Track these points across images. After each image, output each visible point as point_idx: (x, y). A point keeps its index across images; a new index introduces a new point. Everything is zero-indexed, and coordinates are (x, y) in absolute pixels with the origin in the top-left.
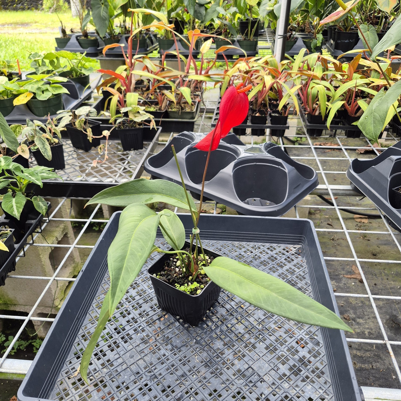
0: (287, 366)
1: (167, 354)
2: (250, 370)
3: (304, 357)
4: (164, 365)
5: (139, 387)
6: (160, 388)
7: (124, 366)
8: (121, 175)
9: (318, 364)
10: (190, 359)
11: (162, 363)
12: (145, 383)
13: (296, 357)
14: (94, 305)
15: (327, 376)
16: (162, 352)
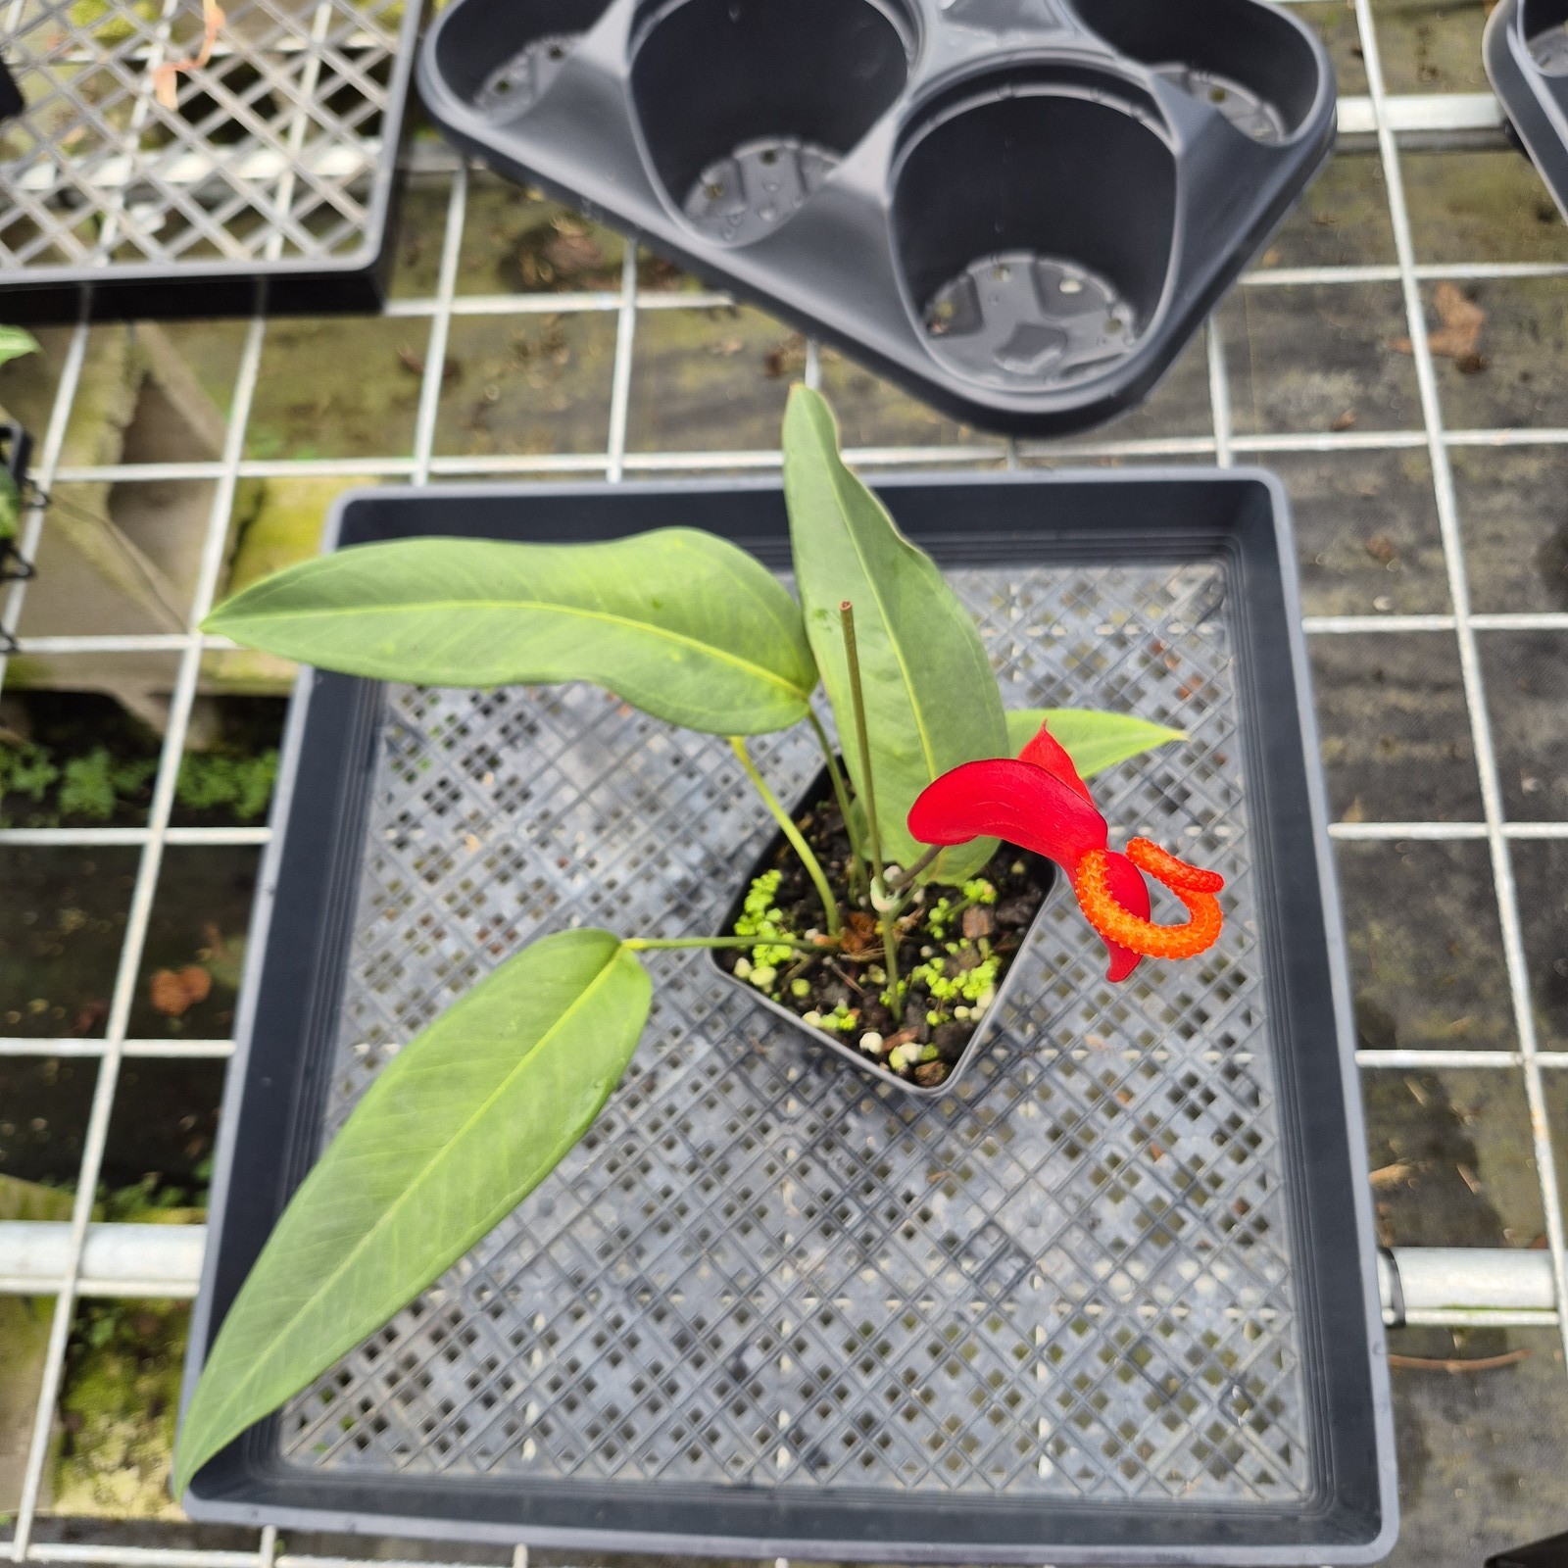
0: (1127, 1207)
1: (677, 1189)
2: (994, 1235)
3: (1197, 1162)
4: (672, 1236)
5: (593, 1333)
6: (667, 1330)
7: (527, 1253)
8: (315, 129)
9: (1250, 1191)
10: (766, 1203)
11: (665, 1229)
12: (610, 1316)
13: (1165, 1164)
14: (356, 973)
15: (1279, 1239)
16: (658, 1178)
